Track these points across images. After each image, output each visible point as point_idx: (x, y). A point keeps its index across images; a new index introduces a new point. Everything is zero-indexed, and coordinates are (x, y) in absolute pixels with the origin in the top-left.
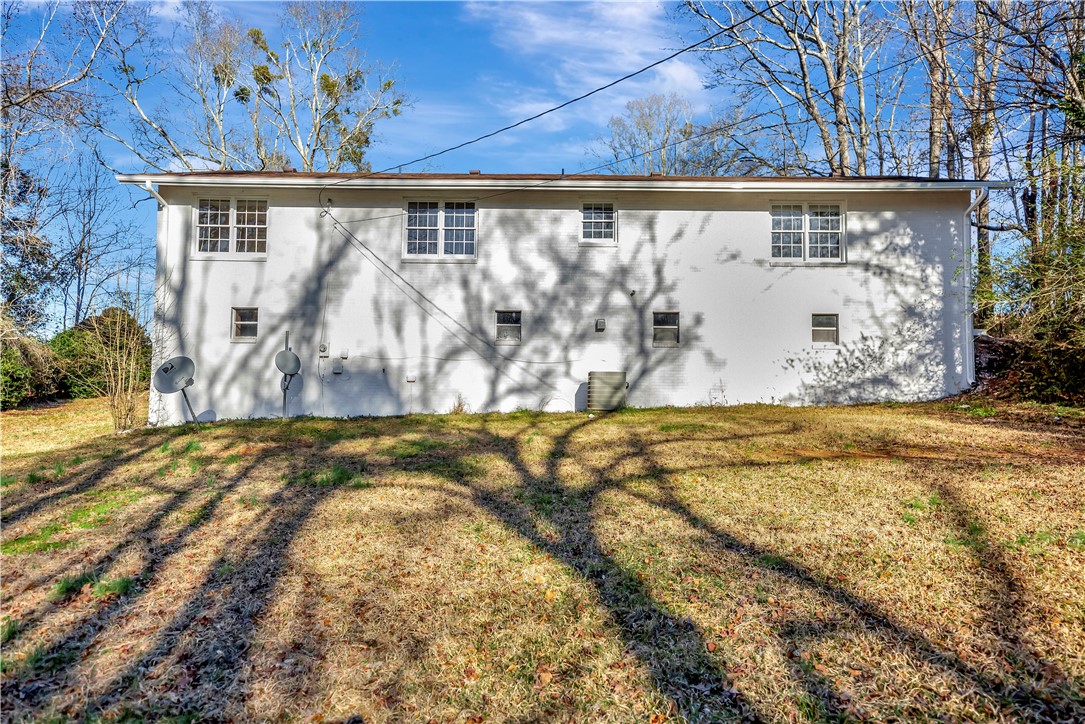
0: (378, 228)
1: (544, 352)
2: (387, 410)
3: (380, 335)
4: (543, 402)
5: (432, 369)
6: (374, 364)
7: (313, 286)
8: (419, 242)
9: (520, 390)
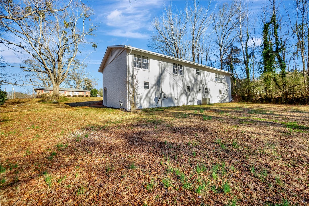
0: (169, 67)
1: (193, 94)
2: (173, 105)
3: (171, 90)
4: (194, 103)
5: (179, 97)
6: (170, 96)
7: (159, 78)
8: (175, 71)
9: (191, 101)
